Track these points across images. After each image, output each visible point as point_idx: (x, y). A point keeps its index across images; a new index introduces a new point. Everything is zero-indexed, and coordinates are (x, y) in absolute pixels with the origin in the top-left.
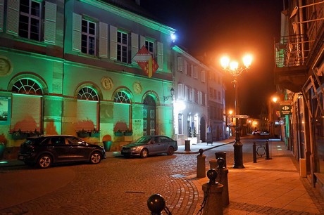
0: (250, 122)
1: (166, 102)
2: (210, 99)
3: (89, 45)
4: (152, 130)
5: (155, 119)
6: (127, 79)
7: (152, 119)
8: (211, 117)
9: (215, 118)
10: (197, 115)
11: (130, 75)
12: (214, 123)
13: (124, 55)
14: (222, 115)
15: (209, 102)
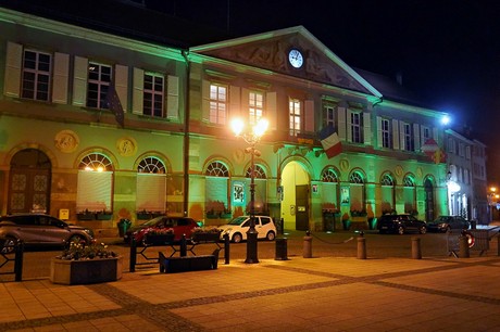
1: (442, 184)
2: (475, 177)
3: (387, 141)
4: (431, 211)
5: (432, 201)
6: (412, 165)
7: (430, 201)
9: (480, 198)
10: (464, 195)
11: (414, 162)
13: (410, 145)
14: (486, 193)
15: (474, 180)
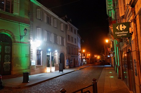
0: (96, 56)
2: (68, 42)
4: (7, 63)
5: (11, 54)
7: (7, 54)
8: (69, 53)
9: (72, 54)
10: (56, 51)
12: (72, 56)
14: (78, 52)
15: (67, 44)
